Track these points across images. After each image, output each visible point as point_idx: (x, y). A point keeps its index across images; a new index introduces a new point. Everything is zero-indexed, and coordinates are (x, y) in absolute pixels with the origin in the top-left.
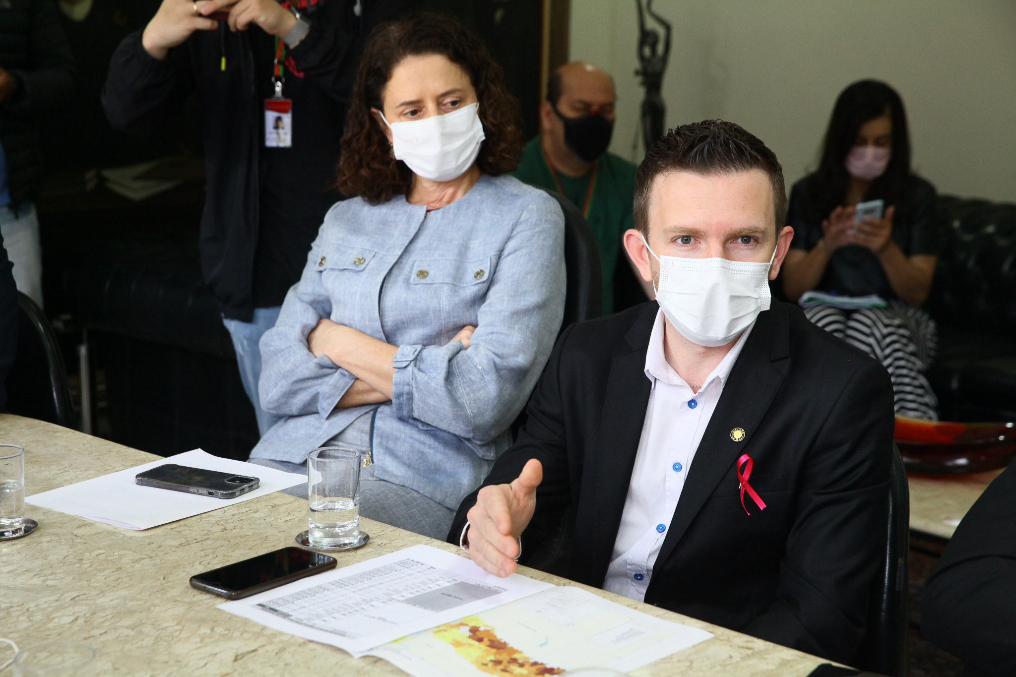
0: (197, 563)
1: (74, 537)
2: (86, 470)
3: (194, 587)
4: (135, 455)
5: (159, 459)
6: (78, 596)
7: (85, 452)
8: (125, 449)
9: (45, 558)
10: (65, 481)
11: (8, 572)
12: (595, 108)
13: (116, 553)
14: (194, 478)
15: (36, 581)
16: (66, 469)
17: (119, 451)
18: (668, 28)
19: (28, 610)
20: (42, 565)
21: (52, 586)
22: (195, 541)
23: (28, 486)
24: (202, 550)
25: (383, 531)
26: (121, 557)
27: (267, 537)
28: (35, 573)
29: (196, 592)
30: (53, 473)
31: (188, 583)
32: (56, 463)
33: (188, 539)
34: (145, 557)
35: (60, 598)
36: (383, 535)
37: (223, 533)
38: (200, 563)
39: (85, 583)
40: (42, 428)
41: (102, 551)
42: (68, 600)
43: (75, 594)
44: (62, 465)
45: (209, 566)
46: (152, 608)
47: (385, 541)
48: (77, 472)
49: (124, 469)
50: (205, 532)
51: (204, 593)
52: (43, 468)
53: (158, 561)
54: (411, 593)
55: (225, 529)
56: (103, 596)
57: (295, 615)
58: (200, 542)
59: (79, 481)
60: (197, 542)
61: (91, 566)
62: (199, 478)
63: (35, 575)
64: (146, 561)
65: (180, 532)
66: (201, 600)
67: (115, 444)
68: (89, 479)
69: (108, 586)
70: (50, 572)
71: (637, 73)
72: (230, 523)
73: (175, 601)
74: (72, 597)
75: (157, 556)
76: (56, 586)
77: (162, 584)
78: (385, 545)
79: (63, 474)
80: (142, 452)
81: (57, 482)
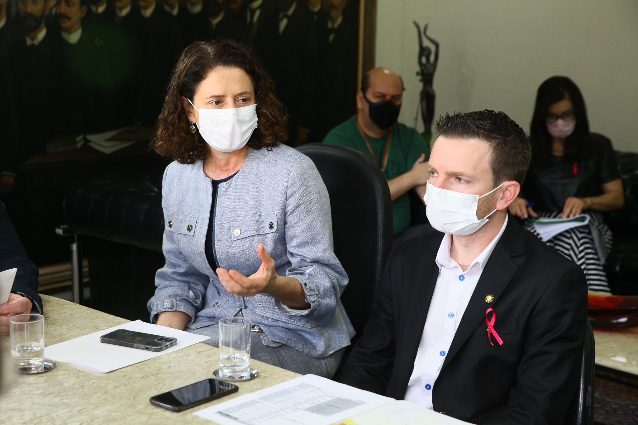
0: (153, 388)
1: (78, 372)
2: (83, 329)
3: (152, 404)
4: (113, 319)
5: (128, 322)
6: (82, 409)
7: (83, 318)
8: (107, 315)
9: (61, 385)
10: (71, 336)
11: (39, 394)
12: (388, 98)
13: (104, 382)
14: (136, 338)
15: (57, 400)
16: (72, 328)
17: (103, 317)
18: (437, 45)
19: (52, 418)
20: (60, 390)
21: (66, 403)
22: (152, 375)
23: (49, 339)
24: (156, 380)
25: (266, 368)
26: (107, 385)
27: (195, 372)
28: (55, 395)
29: (153, 407)
30: (64, 330)
31: (148, 401)
32: (65, 325)
33: (147, 373)
34: (122, 384)
35: (71, 410)
36: (266, 371)
37: (169, 369)
38: (155, 389)
39: (86, 401)
40: (56, 302)
41: (95, 381)
42: (76, 411)
43: (80, 408)
44: (69, 326)
45: (161, 390)
46: (127, 417)
47: (267, 375)
48: (78, 330)
49: (107, 329)
50: (157, 369)
51: (158, 407)
52: (58, 328)
53: (129, 387)
54: (309, 405)
55: (170, 367)
56: (97, 409)
57: (241, 418)
58: (155, 375)
59: (80, 336)
60: (153, 375)
61: (89, 390)
62: (139, 338)
63: (56, 396)
64: (122, 387)
65: (142, 369)
66: (156, 412)
67: (101, 312)
68: (86, 334)
69: (100, 403)
70: (64, 394)
71: (418, 74)
72: (173, 363)
73: (141, 413)
74: (79, 410)
75: (129, 384)
76: (68, 403)
77: (132, 402)
78: (267, 377)
79: (70, 331)
80: (118, 318)
81: (66, 337)
